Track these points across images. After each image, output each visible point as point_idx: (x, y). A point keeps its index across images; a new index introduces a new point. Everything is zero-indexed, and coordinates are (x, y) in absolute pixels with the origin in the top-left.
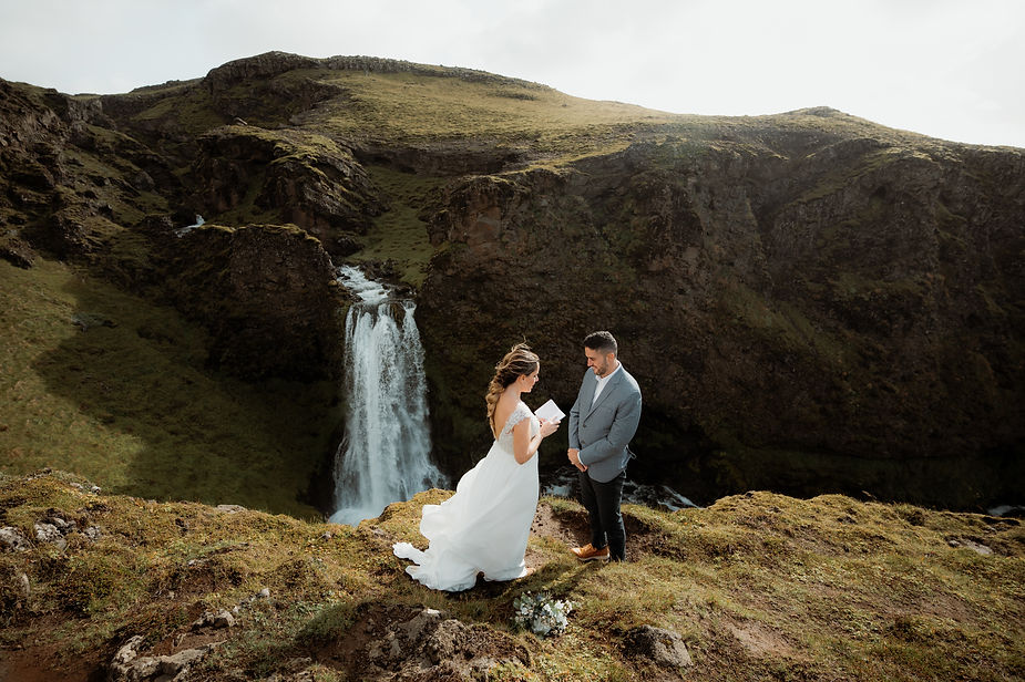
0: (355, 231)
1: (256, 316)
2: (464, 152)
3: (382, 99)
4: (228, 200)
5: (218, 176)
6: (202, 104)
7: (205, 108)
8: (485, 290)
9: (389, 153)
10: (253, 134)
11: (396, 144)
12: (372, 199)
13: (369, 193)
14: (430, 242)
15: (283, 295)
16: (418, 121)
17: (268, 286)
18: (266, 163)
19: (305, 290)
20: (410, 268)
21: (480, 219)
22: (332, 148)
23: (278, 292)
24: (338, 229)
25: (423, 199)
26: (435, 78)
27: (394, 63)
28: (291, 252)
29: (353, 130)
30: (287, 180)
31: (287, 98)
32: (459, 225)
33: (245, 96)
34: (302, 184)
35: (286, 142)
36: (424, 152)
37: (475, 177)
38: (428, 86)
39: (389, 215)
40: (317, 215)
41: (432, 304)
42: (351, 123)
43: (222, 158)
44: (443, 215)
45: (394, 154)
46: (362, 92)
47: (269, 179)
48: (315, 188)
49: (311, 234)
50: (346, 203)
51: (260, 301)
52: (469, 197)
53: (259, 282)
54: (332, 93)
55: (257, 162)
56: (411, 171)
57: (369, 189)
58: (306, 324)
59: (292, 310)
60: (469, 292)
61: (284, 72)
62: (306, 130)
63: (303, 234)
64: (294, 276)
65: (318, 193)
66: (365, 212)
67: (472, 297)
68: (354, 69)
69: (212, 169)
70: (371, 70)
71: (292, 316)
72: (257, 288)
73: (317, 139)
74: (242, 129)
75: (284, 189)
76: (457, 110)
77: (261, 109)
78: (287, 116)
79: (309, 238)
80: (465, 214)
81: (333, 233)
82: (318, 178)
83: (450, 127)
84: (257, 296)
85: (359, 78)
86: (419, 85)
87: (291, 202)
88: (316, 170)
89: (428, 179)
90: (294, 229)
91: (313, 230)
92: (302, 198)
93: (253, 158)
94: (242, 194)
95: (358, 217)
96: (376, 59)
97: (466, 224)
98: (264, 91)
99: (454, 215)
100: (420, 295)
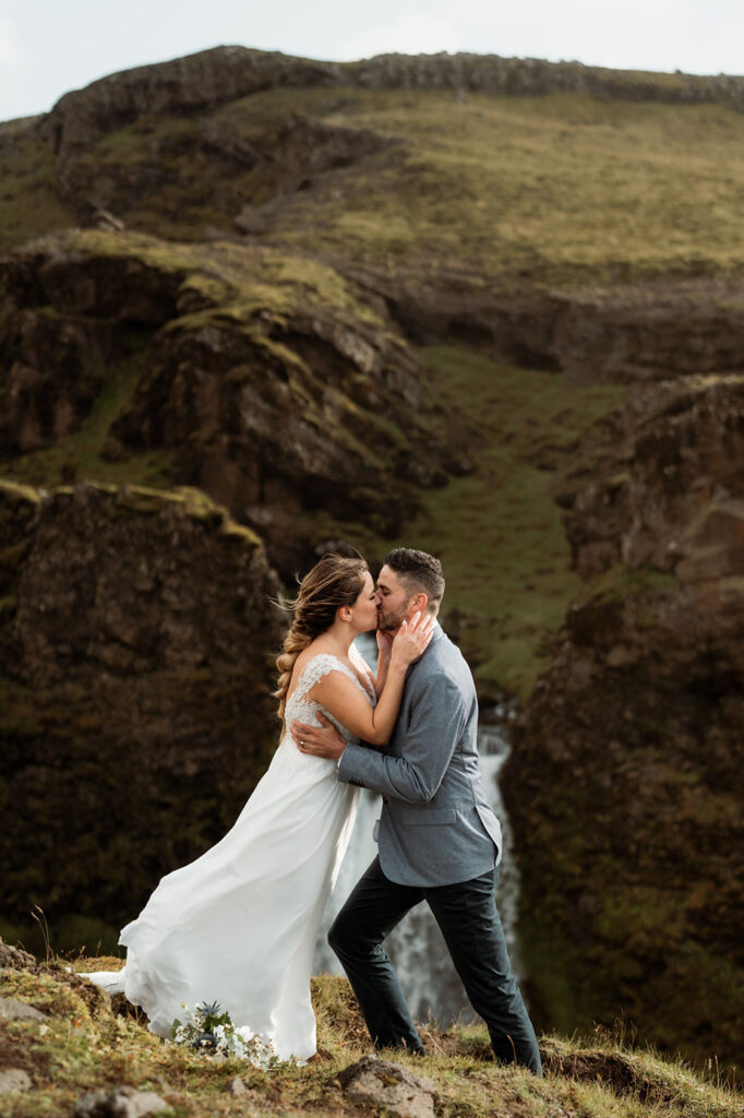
0: (368, 524)
1: (63, 733)
2: (707, 312)
3: (491, 165)
4: (46, 421)
5: (32, 356)
6: (29, 179)
7: (37, 186)
8: (726, 722)
9: (489, 312)
10: (134, 251)
11: (512, 286)
12: (425, 439)
13: (421, 421)
14: (573, 567)
15: (144, 683)
16: (586, 225)
17: (107, 653)
18: (157, 326)
19: (205, 674)
20: (511, 643)
21: (720, 503)
22: (333, 292)
23: (130, 672)
24: (323, 515)
25: (574, 447)
26: (656, 107)
27: (539, 68)
28: (182, 565)
29: (398, 248)
30: (200, 374)
31: (242, 164)
32: (656, 519)
33: (137, 157)
34: (237, 386)
35: (211, 275)
36: (589, 311)
37: (711, 381)
38: (634, 129)
39: (471, 484)
40: (269, 472)
41: (558, 751)
42: (398, 229)
43: (50, 312)
44: (615, 492)
45: (504, 315)
46: (438, 147)
47: (157, 370)
48: (270, 397)
49: (244, 521)
50: (354, 444)
51: (81, 692)
52: (692, 436)
53: (86, 639)
54: (355, 150)
55: (134, 325)
56: (547, 363)
57: (422, 410)
58: (191, 769)
59: (160, 727)
60: (674, 723)
61: (241, 94)
62: (274, 245)
63: (217, 520)
64: (179, 631)
65: (280, 410)
66: (402, 471)
67: (683, 741)
68: (428, 87)
69: (19, 338)
70: (473, 88)
71: (158, 743)
72: (78, 657)
73: (299, 268)
74: (110, 239)
75: (189, 398)
76: (705, 193)
77: (170, 190)
78: (234, 208)
79: (232, 528)
80: (673, 488)
81: (304, 525)
82: (282, 369)
83: (674, 242)
84: (75, 678)
85: (436, 110)
86: (606, 128)
87: (205, 433)
88: (280, 350)
89: (596, 389)
90: (196, 501)
91: (255, 514)
92: (232, 424)
93: (124, 313)
94: (84, 407)
95: (379, 487)
96: (492, 60)
97: (675, 517)
98: (186, 144)
99: (642, 489)
100: (524, 720)
